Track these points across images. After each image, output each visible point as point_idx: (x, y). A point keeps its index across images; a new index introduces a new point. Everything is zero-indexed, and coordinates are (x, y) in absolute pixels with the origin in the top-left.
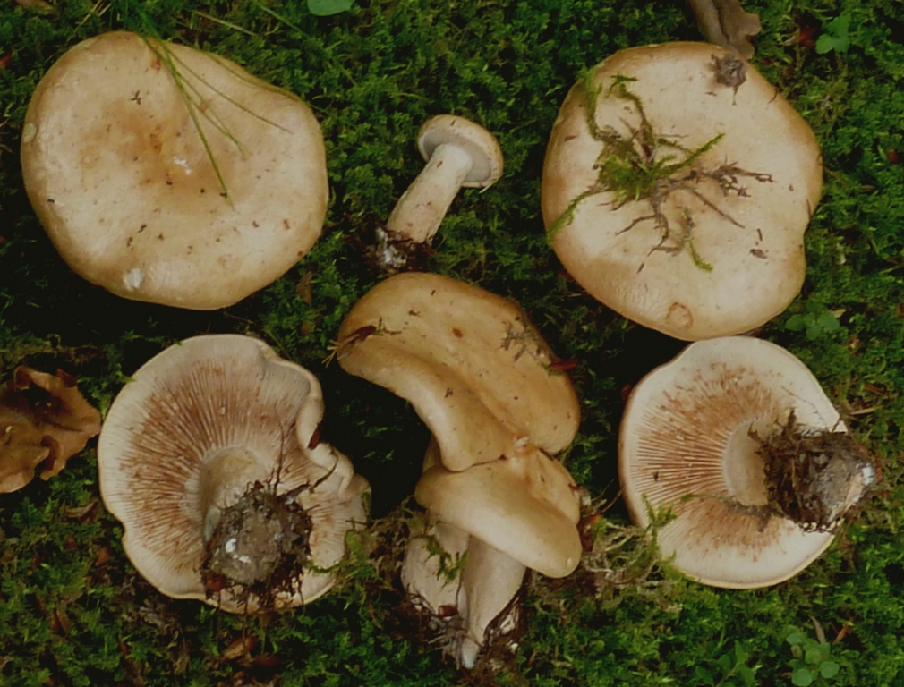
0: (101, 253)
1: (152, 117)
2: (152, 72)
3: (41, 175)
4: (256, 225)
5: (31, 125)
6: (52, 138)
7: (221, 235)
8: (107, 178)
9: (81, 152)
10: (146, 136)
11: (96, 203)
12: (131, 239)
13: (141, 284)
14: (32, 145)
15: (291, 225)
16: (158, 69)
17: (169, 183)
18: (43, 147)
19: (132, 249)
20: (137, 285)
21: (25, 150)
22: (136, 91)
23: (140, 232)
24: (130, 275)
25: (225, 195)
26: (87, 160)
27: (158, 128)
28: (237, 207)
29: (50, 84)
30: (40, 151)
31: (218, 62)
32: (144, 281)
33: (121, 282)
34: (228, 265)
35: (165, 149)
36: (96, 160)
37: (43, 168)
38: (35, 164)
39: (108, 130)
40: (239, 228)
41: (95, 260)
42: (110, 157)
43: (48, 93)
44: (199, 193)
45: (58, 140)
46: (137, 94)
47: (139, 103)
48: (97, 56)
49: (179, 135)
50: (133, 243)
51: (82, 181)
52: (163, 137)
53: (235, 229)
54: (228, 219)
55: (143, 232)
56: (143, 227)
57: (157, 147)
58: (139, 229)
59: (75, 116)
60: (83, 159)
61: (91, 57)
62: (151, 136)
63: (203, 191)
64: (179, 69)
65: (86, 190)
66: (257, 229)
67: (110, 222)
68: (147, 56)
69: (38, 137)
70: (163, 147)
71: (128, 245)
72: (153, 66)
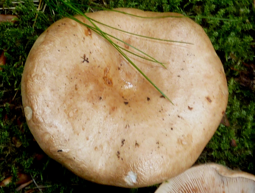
0: (104, 169)
1: (99, 67)
2: (87, 38)
3: (47, 137)
4: (190, 108)
5: (28, 107)
6: (44, 112)
7: (172, 124)
8: (88, 119)
9: (65, 111)
10: (101, 80)
11: (88, 139)
12: (119, 153)
13: (137, 180)
14: (33, 121)
15: (212, 99)
16: (90, 35)
17: (126, 103)
18: (41, 120)
19: (122, 159)
20: (134, 181)
21: (31, 125)
22: (82, 56)
23: (122, 146)
24: (128, 177)
25: (163, 96)
26: (71, 114)
27: (106, 71)
28: (174, 101)
29: (28, 76)
30: (39, 122)
31: (124, 13)
32: (138, 178)
33: (124, 182)
34: (184, 143)
35: (115, 82)
36: (77, 111)
37: (47, 133)
38: (40, 132)
39: (76, 89)
40: (181, 115)
41: (102, 174)
42: (84, 105)
43: (30, 82)
44: (147, 101)
45: (48, 111)
46: (85, 57)
47: (88, 62)
48: (50, 45)
49: (119, 69)
50: (121, 156)
51: (73, 130)
52: (110, 75)
53: (179, 117)
54: (172, 111)
55: (124, 145)
56: (123, 142)
57: (110, 83)
58: (121, 144)
59: (52, 90)
60: (68, 115)
61: (47, 47)
62: (104, 78)
63: (148, 99)
64: (103, 29)
65: (78, 134)
66: (192, 111)
67: (101, 146)
68: (81, 30)
69: (35, 113)
70: (114, 81)
71: (119, 157)
72: (87, 34)
